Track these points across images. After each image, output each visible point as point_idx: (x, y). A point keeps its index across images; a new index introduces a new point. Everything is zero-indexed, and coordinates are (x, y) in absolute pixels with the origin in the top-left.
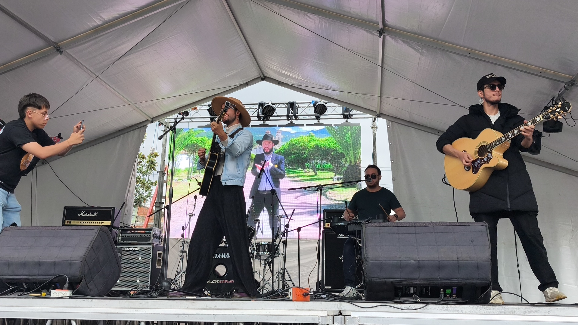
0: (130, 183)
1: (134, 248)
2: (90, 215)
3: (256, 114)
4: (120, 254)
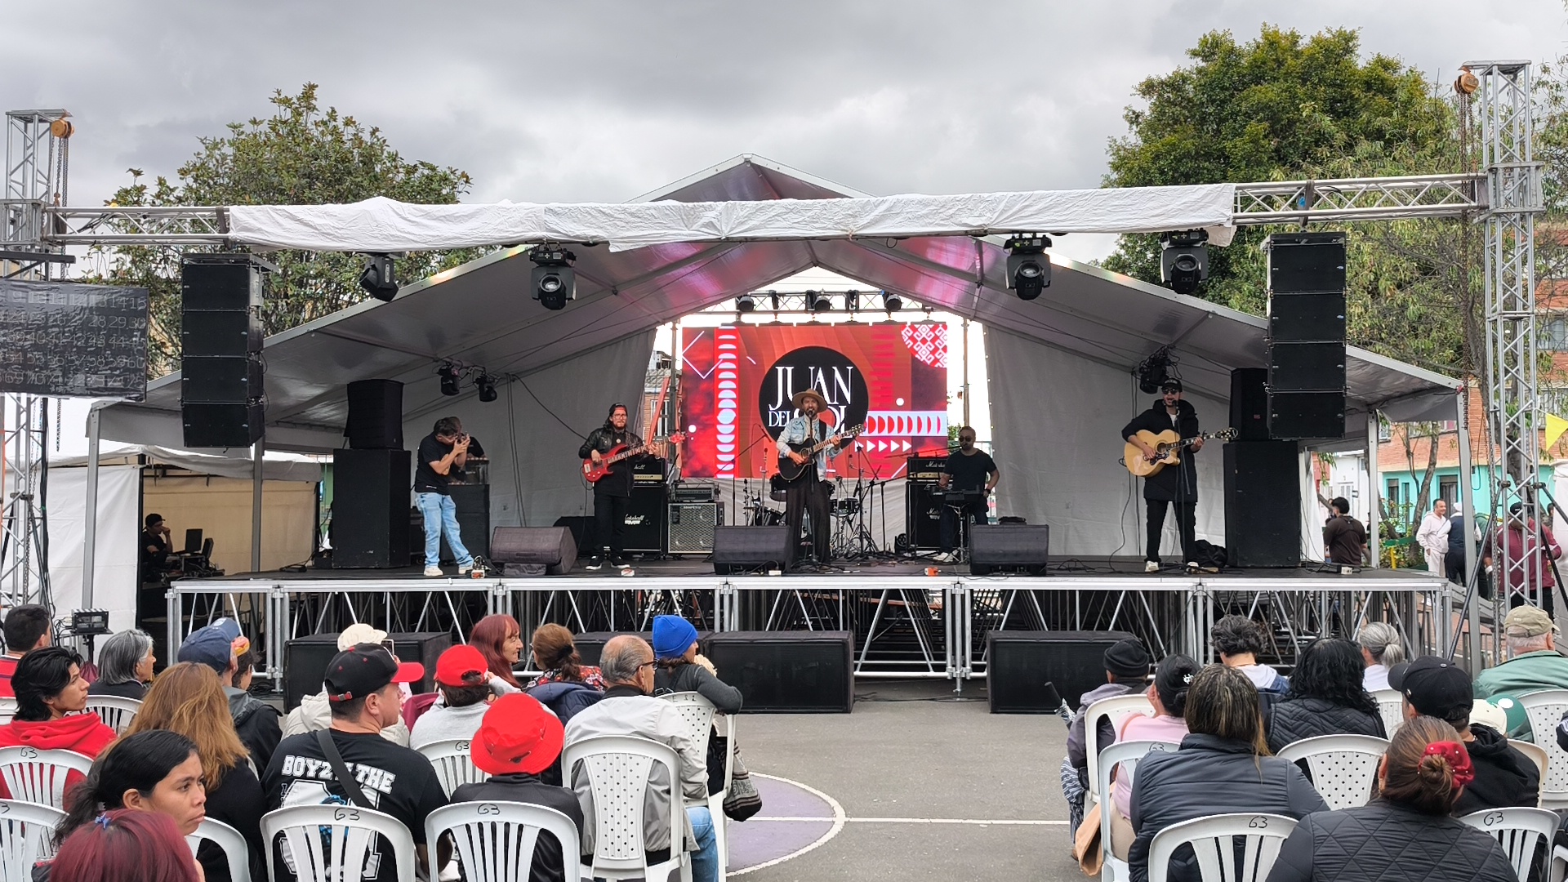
1: (694, 506)
4: (677, 512)
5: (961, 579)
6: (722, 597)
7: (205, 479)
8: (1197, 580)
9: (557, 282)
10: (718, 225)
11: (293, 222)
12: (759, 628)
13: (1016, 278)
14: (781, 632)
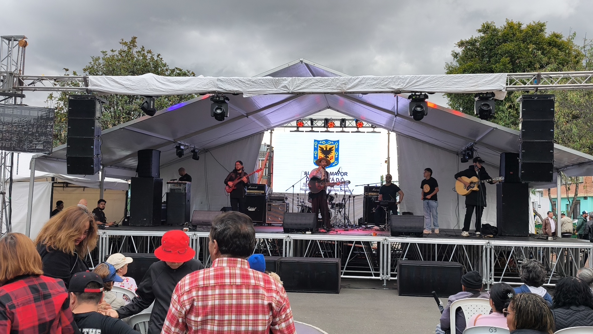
1: (277, 204)
2: (254, 188)
4: (270, 206)
5: (387, 238)
6: (286, 242)
7: (83, 188)
8: (487, 241)
9: (221, 109)
10: (288, 87)
11: (114, 83)
12: (302, 256)
13: (413, 111)
14: (310, 258)
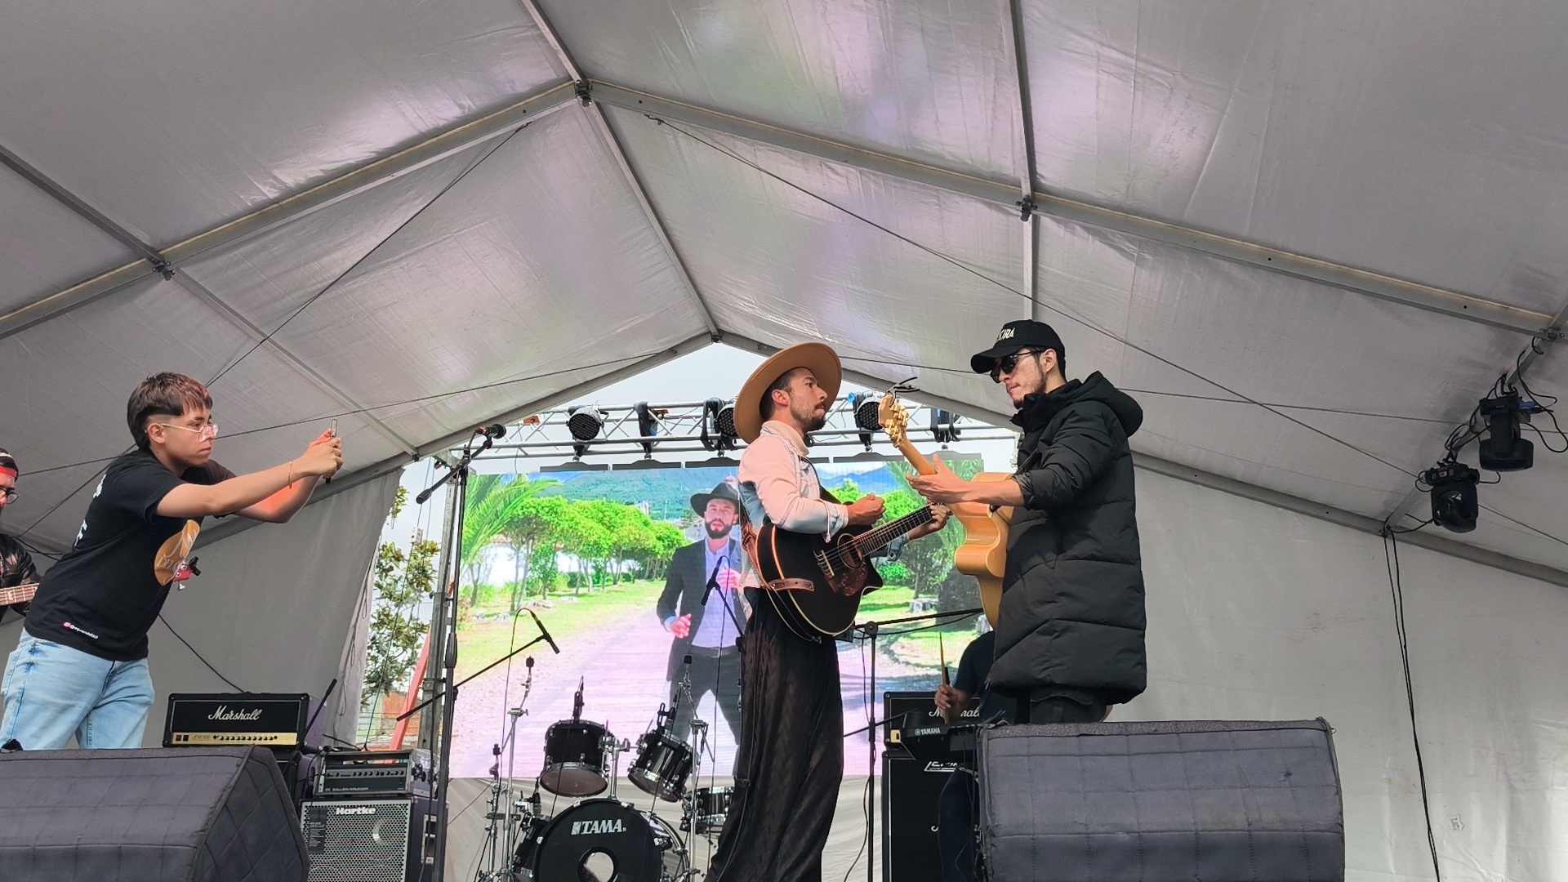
0: (355, 626)
1: (361, 807)
2: (242, 716)
3: (698, 432)
4: (322, 824)
